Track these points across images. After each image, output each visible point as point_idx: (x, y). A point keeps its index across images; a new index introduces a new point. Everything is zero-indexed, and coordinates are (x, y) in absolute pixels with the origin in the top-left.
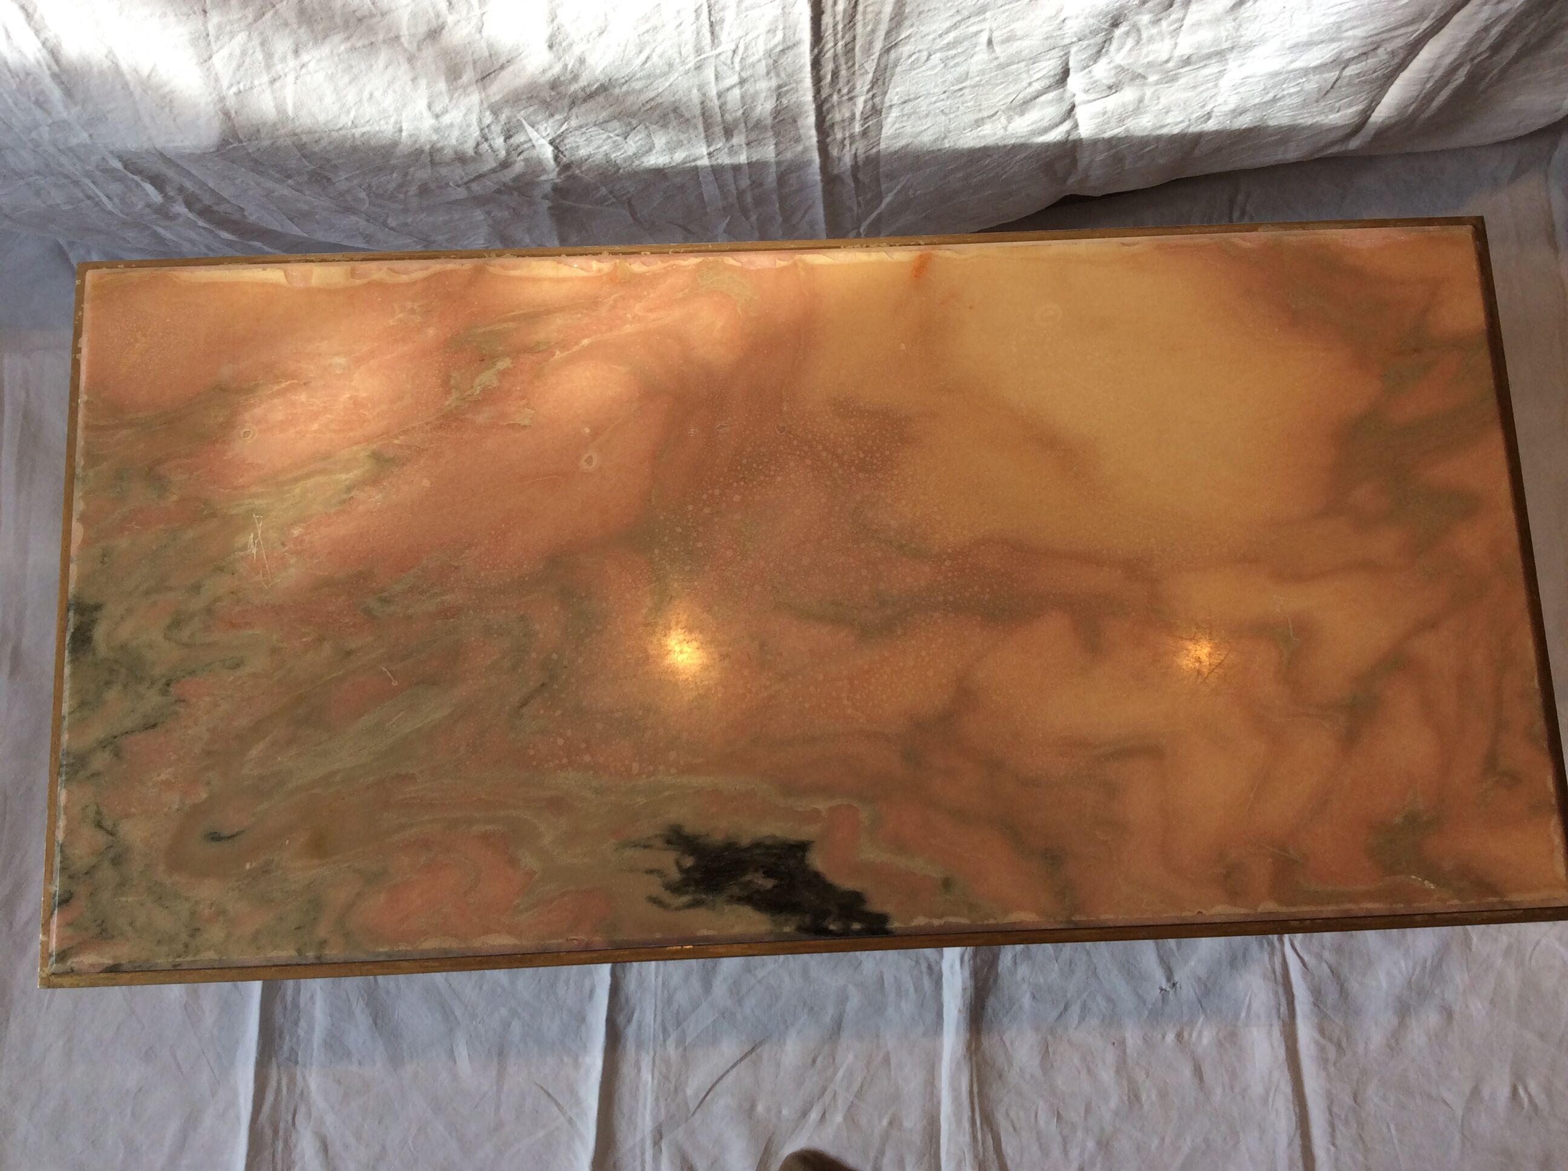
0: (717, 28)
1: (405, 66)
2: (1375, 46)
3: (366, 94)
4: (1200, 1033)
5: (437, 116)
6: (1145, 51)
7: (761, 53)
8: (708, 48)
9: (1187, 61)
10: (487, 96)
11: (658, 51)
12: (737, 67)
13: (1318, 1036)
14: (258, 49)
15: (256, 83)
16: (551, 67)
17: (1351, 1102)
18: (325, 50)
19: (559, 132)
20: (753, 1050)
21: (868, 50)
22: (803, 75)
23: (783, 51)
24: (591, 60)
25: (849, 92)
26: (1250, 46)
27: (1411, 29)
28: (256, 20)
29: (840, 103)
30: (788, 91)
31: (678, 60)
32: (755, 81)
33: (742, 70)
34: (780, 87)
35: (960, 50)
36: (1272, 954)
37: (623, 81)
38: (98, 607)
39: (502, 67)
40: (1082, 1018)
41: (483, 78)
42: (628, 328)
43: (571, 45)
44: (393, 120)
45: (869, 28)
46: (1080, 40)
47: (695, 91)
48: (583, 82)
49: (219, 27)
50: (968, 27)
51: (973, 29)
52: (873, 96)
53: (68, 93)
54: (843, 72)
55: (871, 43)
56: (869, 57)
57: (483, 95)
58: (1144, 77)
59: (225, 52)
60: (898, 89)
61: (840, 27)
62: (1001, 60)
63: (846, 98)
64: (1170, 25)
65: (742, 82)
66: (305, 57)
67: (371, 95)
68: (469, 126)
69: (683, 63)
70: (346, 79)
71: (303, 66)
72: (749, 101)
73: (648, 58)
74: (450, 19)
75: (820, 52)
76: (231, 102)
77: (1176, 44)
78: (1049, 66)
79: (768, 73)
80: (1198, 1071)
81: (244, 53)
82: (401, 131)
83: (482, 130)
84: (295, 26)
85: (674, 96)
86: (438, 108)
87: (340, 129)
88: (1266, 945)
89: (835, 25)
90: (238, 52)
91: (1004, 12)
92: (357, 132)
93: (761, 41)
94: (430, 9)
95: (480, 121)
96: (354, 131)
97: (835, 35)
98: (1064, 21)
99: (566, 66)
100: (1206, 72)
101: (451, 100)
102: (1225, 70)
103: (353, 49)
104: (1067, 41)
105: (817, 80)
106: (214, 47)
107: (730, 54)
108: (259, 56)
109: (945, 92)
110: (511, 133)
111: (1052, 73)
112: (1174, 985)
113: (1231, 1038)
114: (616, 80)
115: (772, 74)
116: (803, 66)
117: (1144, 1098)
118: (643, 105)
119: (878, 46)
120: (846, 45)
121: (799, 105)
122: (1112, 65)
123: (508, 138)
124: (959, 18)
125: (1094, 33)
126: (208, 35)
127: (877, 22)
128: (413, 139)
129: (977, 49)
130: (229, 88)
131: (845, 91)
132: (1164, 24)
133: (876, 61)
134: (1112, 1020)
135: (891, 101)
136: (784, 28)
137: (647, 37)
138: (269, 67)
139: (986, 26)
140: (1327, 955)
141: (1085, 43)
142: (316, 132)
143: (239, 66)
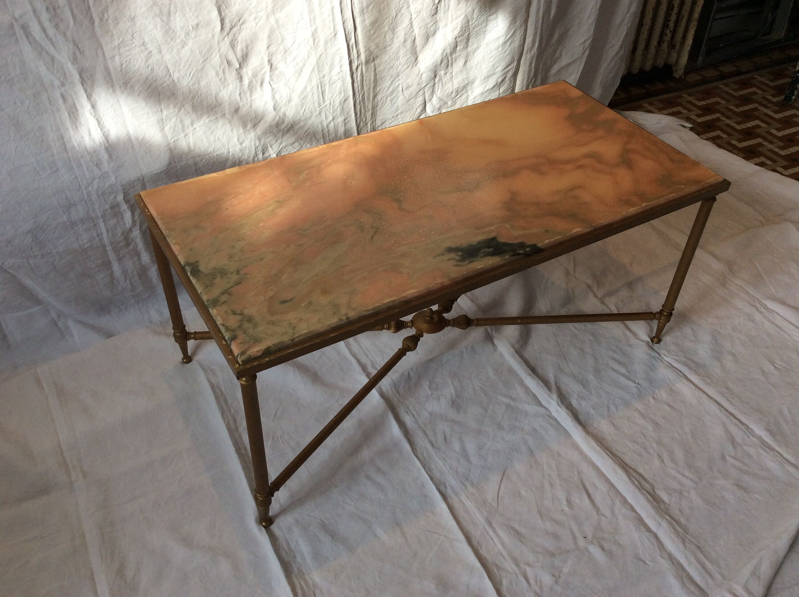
0: (324, 94)
1: (228, 125)
2: (504, 76)
3: (217, 137)
4: (660, 394)
5: (241, 144)
6: (445, 88)
7: (338, 104)
8: (322, 104)
9: (458, 92)
10: (257, 133)
11: (307, 107)
12: (332, 112)
13: (699, 377)
14: (180, 124)
15: (180, 137)
16: (275, 117)
17: (728, 391)
18: (201, 122)
19: (279, 150)
20: (504, 474)
21: (368, 98)
22: (351, 113)
23: (344, 101)
24: (287, 114)
25: (365, 121)
26: (473, 82)
27: (512, 66)
28: (178, 112)
29: (363, 126)
30: (347, 122)
31: (314, 110)
32: (337, 118)
33: (333, 112)
34: (345, 120)
35: (394, 95)
36: (661, 361)
37: (298, 122)
38: (197, 262)
39: (260, 121)
40: (617, 408)
41: (254, 126)
42: (341, 155)
43: (280, 108)
44: (226, 147)
45: (368, 87)
46: (427, 84)
47: (320, 125)
48: (286, 124)
49: (167, 116)
50: (395, 83)
51: (397, 84)
52: (373, 121)
53: (110, 156)
54: (363, 110)
55: (369, 94)
56: (369, 102)
57: (255, 133)
58: (447, 103)
59: (169, 126)
60: (379, 118)
61: (360, 88)
62: (407, 98)
63: (364, 124)
64: (449, 76)
65: (333, 119)
66: (195, 126)
67: (218, 138)
68: (251, 147)
69: (315, 111)
70: (210, 132)
71: (195, 129)
72: (336, 129)
73: (305, 110)
74: (241, 104)
75: (355, 99)
76: (172, 145)
77: (453, 84)
78: (420, 100)
79: (341, 113)
80: (670, 406)
81: (175, 126)
82: (229, 152)
83: (256, 149)
84: (191, 113)
85: (313, 128)
86: (241, 140)
87: (209, 154)
88: (657, 360)
89: (358, 87)
90: (173, 125)
91: (404, 75)
92: (215, 154)
93: (337, 98)
94: (235, 101)
95: (255, 145)
96: (214, 154)
97: (359, 92)
98: (422, 75)
99: (280, 117)
100: (464, 97)
101: (245, 136)
102: (468, 96)
103: (211, 121)
104: (424, 85)
105: (356, 115)
106: (165, 124)
107: (329, 105)
108: (180, 126)
109: (393, 117)
110: (264, 151)
111: (422, 103)
112: (638, 384)
113: (672, 391)
114: (296, 121)
115: (342, 114)
116: (351, 108)
117: (659, 422)
118: (305, 133)
119: (371, 96)
120: (362, 96)
121: (351, 129)
122: (438, 97)
123: (263, 154)
124: (392, 79)
125: (430, 80)
126: (163, 119)
127: (370, 85)
128: (233, 156)
129: (399, 94)
130: (171, 140)
131: (364, 120)
132: (448, 74)
133: (371, 103)
134: (627, 404)
135: (378, 124)
136: (344, 91)
137: (303, 101)
138: (184, 131)
139: (400, 82)
140: (679, 354)
141: (428, 86)
142: (201, 156)
143: (174, 131)
